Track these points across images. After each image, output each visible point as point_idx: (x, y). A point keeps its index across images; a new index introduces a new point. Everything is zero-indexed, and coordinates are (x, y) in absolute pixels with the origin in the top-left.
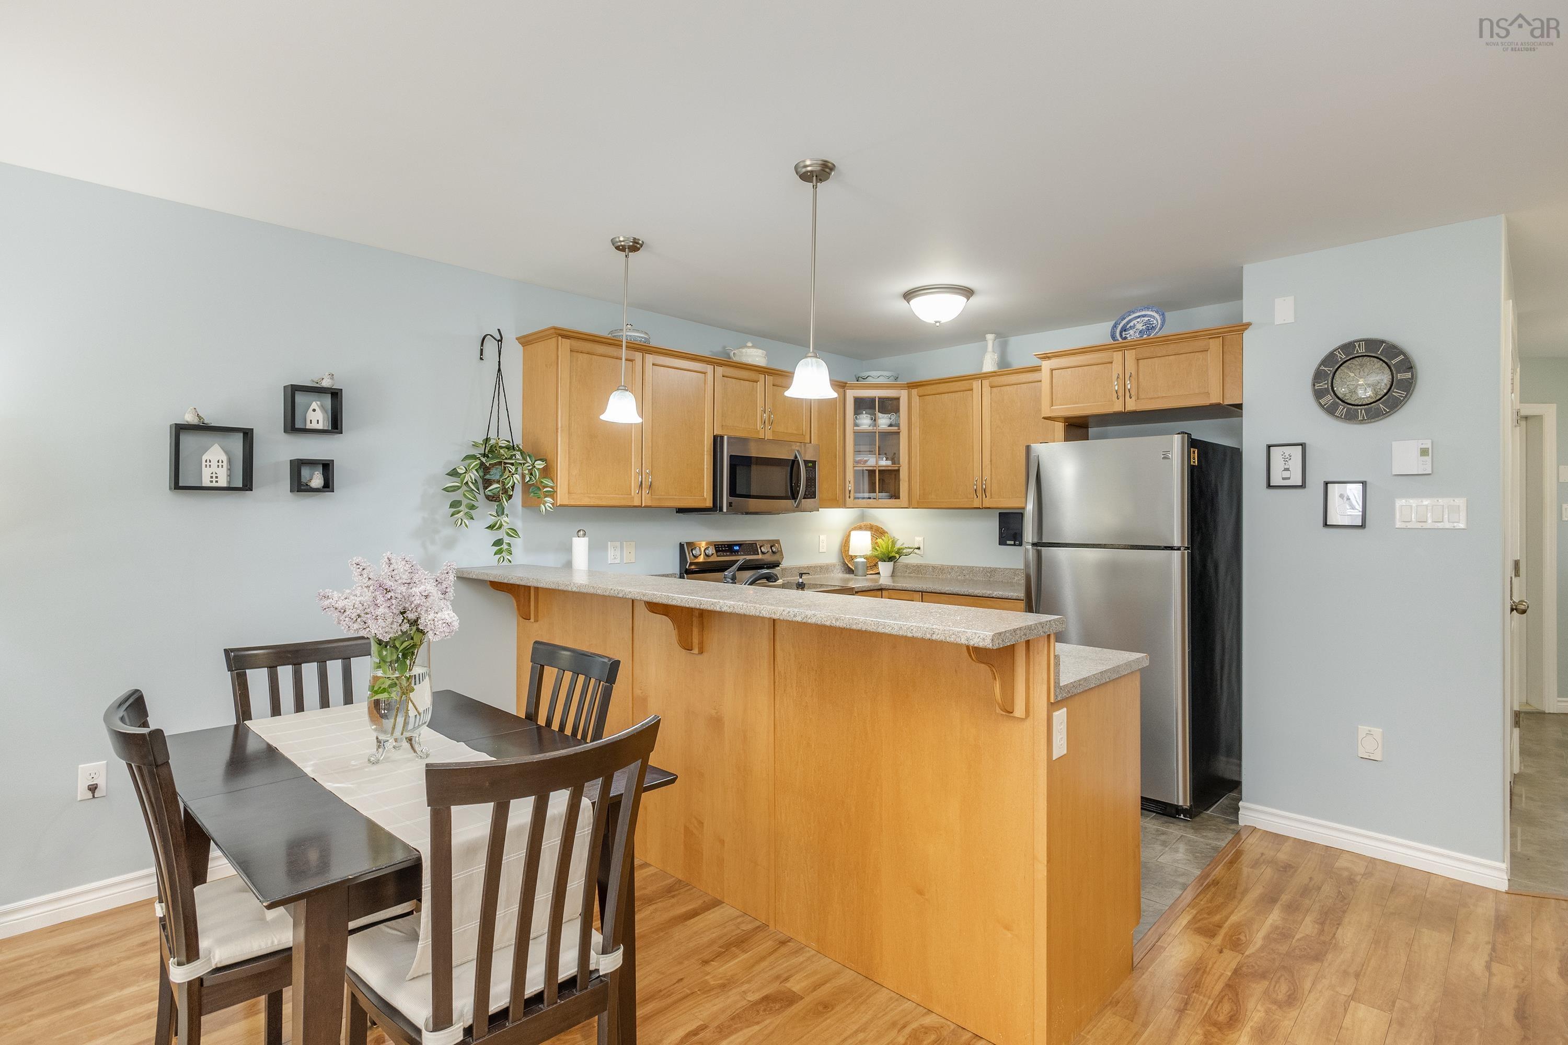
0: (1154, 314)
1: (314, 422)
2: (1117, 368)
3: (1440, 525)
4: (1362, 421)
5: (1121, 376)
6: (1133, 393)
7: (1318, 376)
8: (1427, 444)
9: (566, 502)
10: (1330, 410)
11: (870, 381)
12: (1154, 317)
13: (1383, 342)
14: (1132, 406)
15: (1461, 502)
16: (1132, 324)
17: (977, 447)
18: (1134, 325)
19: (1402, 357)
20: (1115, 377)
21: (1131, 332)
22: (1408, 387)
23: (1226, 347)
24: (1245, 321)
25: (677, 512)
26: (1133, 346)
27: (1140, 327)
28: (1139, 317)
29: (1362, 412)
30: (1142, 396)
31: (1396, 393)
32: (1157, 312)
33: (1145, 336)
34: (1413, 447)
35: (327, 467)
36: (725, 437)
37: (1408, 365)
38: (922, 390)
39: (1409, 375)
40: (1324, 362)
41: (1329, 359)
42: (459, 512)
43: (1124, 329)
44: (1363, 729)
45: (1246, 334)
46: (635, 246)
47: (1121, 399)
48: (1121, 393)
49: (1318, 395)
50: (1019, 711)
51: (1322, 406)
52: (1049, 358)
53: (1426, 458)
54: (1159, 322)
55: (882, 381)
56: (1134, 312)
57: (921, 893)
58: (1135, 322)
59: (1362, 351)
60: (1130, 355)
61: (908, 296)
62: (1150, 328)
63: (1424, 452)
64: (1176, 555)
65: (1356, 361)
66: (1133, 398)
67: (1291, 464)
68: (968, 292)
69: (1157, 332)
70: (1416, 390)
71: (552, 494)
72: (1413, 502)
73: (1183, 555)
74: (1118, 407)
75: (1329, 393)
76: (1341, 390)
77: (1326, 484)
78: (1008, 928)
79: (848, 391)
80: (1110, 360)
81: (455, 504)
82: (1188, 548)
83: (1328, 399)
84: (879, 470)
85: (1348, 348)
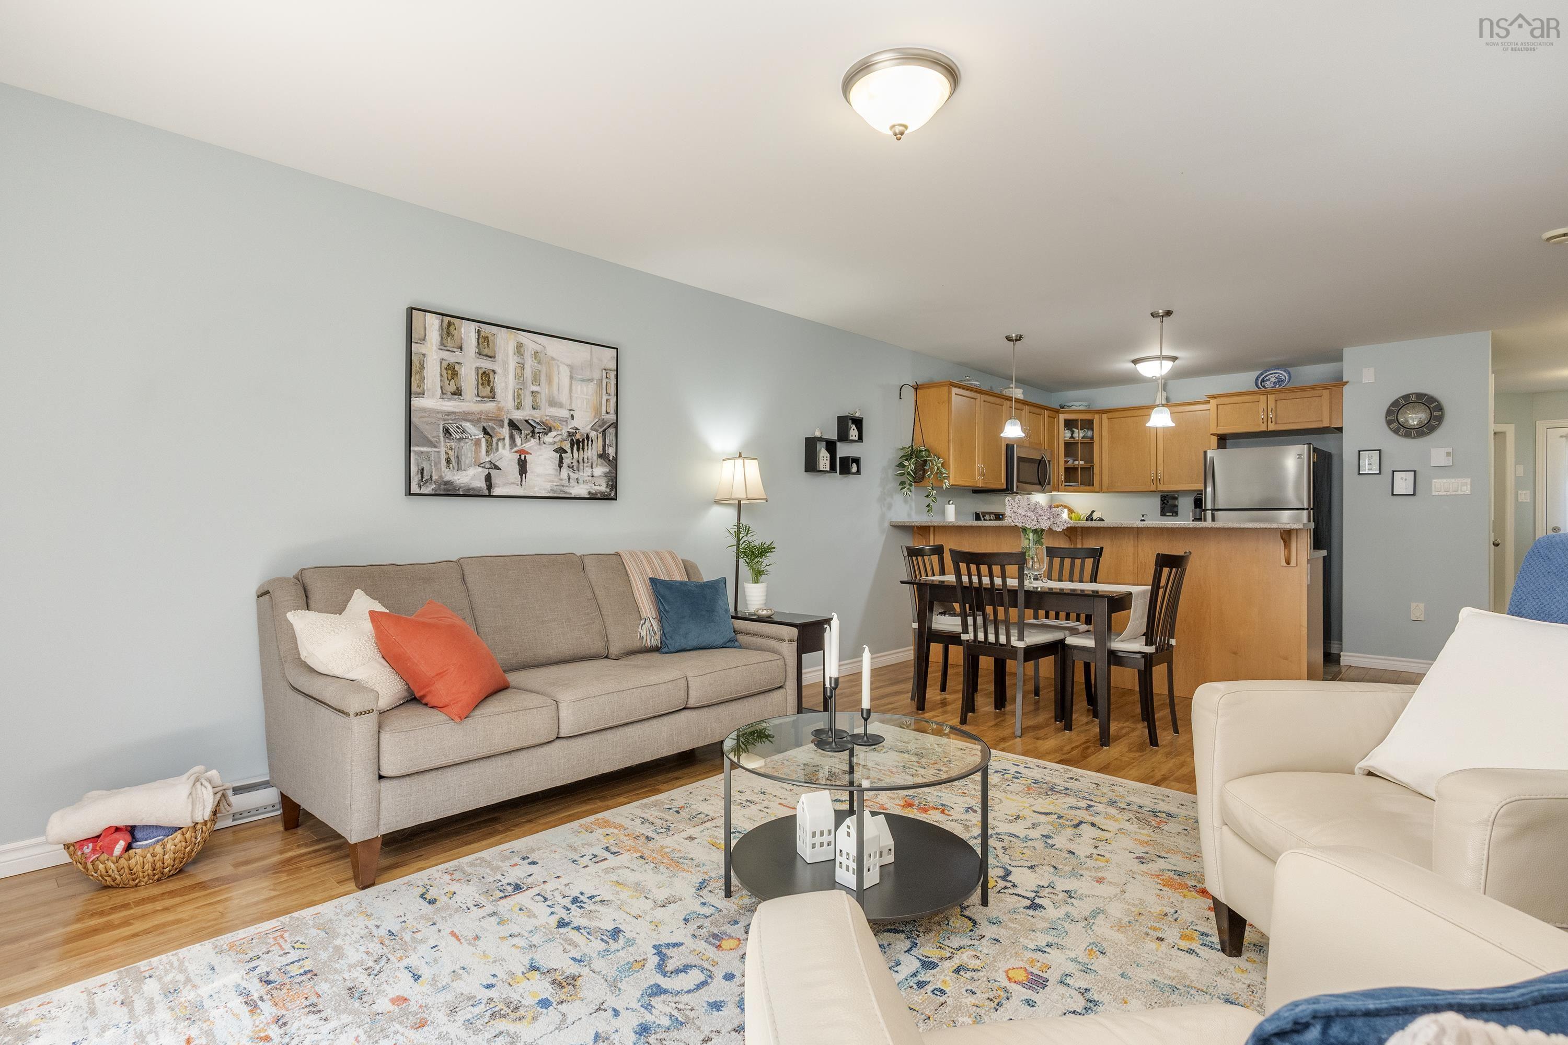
0: (1283, 372)
1: (854, 436)
2: (1263, 405)
3: (1456, 493)
4: (1414, 438)
5: (1265, 410)
6: (1273, 420)
7: (1389, 412)
8: (1450, 450)
9: (954, 483)
10: (1396, 431)
11: (1074, 408)
12: (1281, 374)
13: (1426, 395)
14: (1272, 427)
15: (1468, 481)
16: (1267, 378)
17: (1153, 452)
18: (1269, 379)
19: (1436, 403)
20: (1261, 410)
21: (1268, 383)
22: (1440, 419)
23: (1332, 395)
24: (1345, 380)
25: (973, 493)
26: (1271, 393)
27: (1273, 380)
28: (1272, 374)
29: (1414, 433)
30: (1279, 421)
31: (1433, 423)
32: (1285, 371)
33: (1277, 386)
34: (1443, 451)
35: (857, 461)
36: (1015, 445)
37: (1440, 408)
38: (1110, 415)
39: (1440, 413)
40: (1392, 405)
41: (1395, 403)
42: (905, 488)
43: (1263, 381)
44: (1413, 605)
45: (1346, 388)
46: (1019, 338)
47: (1265, 423)
48: (1265, 420)
49: (1389, 423)
50: (1293, 563)
51: (1391, 429)
52: (1215, 398)
53: (1449, 457)
54: (1287, 377)
55: (1082, 408)
56: (1269, 371)
57: (1235, 653)
58: (1270, 377)
59: (1414, 399)
60: (1271, 398)
61: (1135, 362)
62: (1280, 381)
63: (1448, 454)
64: (1305, 512)
65: (1411, 405)
66: (1273, 423)
67: (1372, 461)
68: (1174, 359)
69: (1286, 384)
70: (1444, 421)
71: (948, 478)
72: (1440, 481)
73: (1309, 513)
74: (1263, 428)
75: (1395, 422)
76: (1402, 420)
77: (1393, 472)
78: (1286, 659)
79: (1060, 415)
80: (1258, 400)
81: (902, 483)
82: (1312, 509)
83: (1395, 425)
84: (1081, 468)
85: (1406, 397)
